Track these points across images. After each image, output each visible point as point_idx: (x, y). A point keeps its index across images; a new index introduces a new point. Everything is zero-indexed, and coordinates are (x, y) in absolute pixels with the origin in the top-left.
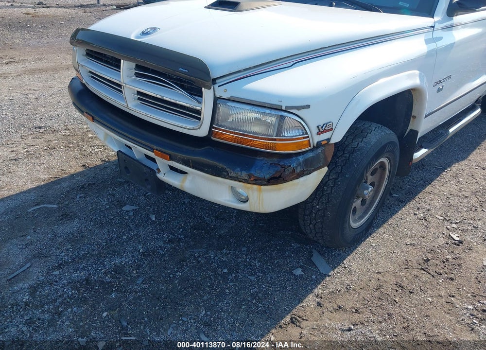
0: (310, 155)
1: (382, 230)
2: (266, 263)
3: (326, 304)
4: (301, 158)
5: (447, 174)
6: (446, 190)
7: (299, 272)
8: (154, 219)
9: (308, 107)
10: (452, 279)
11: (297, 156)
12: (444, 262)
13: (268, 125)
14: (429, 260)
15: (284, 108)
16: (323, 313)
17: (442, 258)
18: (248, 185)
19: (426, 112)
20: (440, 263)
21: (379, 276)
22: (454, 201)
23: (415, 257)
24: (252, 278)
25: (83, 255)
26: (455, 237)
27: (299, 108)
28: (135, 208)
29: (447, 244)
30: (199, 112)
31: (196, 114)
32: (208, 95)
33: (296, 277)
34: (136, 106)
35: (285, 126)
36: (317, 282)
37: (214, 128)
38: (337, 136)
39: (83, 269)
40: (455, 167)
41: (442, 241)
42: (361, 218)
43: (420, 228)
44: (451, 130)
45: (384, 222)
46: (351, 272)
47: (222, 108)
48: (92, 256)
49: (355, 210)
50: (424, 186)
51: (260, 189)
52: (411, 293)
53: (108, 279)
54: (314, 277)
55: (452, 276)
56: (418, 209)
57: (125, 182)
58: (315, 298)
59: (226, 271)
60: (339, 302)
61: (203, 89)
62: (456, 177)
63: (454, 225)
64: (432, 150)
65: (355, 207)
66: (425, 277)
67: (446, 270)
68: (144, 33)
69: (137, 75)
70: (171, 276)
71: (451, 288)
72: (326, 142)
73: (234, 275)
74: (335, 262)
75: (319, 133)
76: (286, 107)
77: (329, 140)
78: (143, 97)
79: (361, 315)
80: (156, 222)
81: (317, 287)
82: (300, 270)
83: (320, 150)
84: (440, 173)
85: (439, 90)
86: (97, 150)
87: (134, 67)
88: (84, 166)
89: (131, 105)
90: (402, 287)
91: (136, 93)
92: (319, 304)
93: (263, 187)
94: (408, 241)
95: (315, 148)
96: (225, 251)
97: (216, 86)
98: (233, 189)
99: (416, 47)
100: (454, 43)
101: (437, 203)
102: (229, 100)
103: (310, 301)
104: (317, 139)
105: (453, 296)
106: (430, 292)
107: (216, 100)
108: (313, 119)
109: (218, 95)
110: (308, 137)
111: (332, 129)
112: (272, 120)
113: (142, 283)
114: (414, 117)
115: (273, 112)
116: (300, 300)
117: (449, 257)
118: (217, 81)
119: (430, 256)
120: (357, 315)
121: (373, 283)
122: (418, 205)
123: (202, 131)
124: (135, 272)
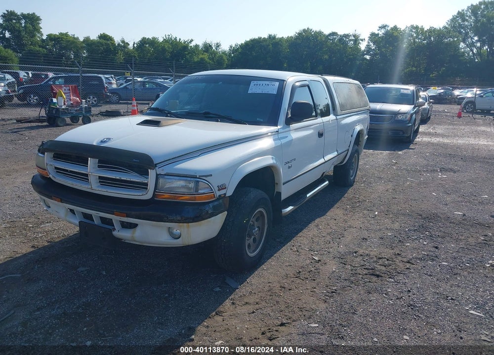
0: (216, 203)
1: (270, 260)
2: (195, 288)
3: (238, 302)
4: (211, 205)
5: (312, 225)
6: (311, 234)
7: (218, 289)
8: (105, 273)
9: (211, 175)
10: (314, 280)
11: (208, 204)
12: (309, 272)
13: (189, 189)
14: (300, 272)
15: (198, 177)
16: (236, 307)
17: (309, 270)
18: (181, 224)
19: (283, 181)
20: (306, 273)
21: (269, 284)
22: (316, 240)
23: (291, 272)
24: (186, 297)
25: (55, 301)
26: (316, 259)
27: (206, 176)
28: (87, 268)
29: (312, 262)
30: (146, 184)
31: (144, 186)
32: (152, 173)
33: (216, 292)
34: (98, 187)
35: (200, 187)
36: (231, 293)
37: (157, 192)
38: (230, 192)
39: (58, 308)
40: (317, 221)
41: (308, 262)
42: (254, 251)
43: (294, 256)
44: (308, 195)
45: (272, 256)
46: (251, 285)
47: (161, 181)
48: (62, 300)
49: (249, 246)
50: (297, 233)
51: (188, 226)
52: (290, 290)
53: (80, 310)
54: (228, 290)
55: (314, 278)
56: (293, 246)
57: (73, 254)
58: (230, 301)
59: (167, 295)
60: (246, 300)
61: (149, 170)
62: (317, 226)
63: (316, 253)
64: (297, 207)
65: (249, 244)
66: (298, 281)
67: (311, 276)
68: (102, 142)
69: (99, 167)
70: (128, 303)
71: (314, 284)
72: (223, 195)
73: (173, 297)
74: (242, 281)
75: (219, 190)
76: (199, 176)
77: (225, 194)
78: (103, 181)
79: (260, 305)
80: (107, 275)
81: (230, 295)
82: (218, 288)
83: (221, 201)
84: (308, 225)
85: (289, 167)
86: (40, 235)
87: (97, 162)
88: (33, 247)
89: (94, 187)
90: (284, 288)
91: (98, 178)
92: (233, 303)
93: (190, 224)
94: (287, 264)
95: (218, 199)
96: (164, 285)
97: (157, 168)
98: (170, 231)
99: (267, 143)
100: (292, 140)
101: (305, 241)
102: (165, 175)
103: (228, 303)
104: (218, 193)
105: (315, 288)
106: (301, 288)
107: (157, 175)
108: (215, 182)
109: (158, 173)
110: (213, 192)
111: (225, 188)
112: (192, 185)
113: (107, 309)
114: (277, 184)
115: (192, 179)
116: (221, 304)
117: (313, 269)
118: (157, 165)
119: (301, 270)
120: (257, 305)
121: (267, 288)
122: (293, 244)
123: (148, 195)
124: (100, 304)
